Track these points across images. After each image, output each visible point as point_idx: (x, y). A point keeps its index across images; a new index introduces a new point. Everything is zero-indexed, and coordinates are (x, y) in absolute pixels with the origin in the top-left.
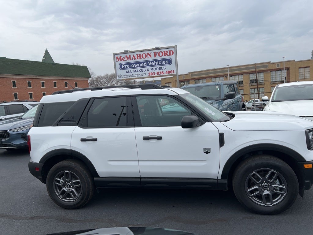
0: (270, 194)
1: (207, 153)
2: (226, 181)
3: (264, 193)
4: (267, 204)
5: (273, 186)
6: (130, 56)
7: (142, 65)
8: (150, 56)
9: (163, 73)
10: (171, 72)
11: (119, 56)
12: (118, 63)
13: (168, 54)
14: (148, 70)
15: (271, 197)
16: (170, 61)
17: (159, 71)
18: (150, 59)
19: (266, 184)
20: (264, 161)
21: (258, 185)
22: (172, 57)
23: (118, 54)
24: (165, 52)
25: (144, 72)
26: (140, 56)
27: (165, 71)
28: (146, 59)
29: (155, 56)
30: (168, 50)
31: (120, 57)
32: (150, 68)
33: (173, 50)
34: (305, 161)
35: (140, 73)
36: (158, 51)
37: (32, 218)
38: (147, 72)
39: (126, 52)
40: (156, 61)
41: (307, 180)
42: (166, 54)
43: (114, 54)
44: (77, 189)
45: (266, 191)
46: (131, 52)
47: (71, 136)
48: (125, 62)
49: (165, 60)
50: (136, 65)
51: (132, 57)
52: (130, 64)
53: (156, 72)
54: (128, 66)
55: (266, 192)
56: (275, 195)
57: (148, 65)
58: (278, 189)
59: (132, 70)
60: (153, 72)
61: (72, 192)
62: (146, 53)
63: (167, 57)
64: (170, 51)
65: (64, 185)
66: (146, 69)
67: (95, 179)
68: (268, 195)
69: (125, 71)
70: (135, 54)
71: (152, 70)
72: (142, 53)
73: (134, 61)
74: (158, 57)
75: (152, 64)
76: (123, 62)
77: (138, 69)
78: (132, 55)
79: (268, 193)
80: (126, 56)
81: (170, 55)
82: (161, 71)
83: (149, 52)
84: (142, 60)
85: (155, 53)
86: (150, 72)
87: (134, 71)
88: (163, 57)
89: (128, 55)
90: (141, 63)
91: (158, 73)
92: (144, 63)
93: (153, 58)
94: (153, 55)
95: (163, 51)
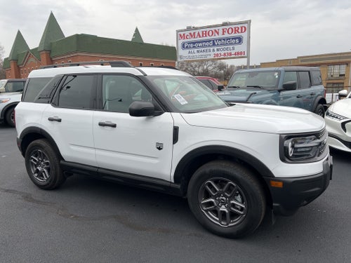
0: (227, 211)
1: (159, 149)
2: (179, 186)
3: (221, 209)
4: (223, 223)
5: (232, 202)
6: (194, 33)
7: (207, 43)
8: (218, 34)
9: (231, 54)
10: (241, 53)
11: (182, 33)
12: (181, 42)
13: (240, 30)
14: (214, 50)
15: (228, 216)
16: (240, 40)
17: (226, 52)
18: (217, 37)
19: (224, 198)
20: (221, 169)
21: (215, 197)
22: (244, 35)
23: (182, 31)
24: (235, 28)
25: (208, 53)
26: (205, 34)
27: (233, 52)
28: (213, 37)
29: (223, 34)
30: (239, 26)
31: (184, 34)
32: (215, 48)
33: (246, 25)
34: (273, 176)
35: (204, 53)
36: (227, 27)
37: (7, 191)
38: (212, 53)
39: (189, 29)
40: (224, 40)
41: (276, 203)
42: (236, 31)
43: (178, 31)
44: (48, 170)
45: (223, 206)
46: (196, 29)
47: (42, 114)
48: (188, 40)
49: (235, 39)
50: (200, 45)
51: (196, 34)
52: (194, 43)
53: (222, 53)
54: (192, 45)
55: (223, 208)
56: (233, 215)
57: (214, 44)
58: (239, 207)
59: (196, 50)
60: (219, 52)
61: (44, 172)
62: (213, 29)
63: (237, 35)
64: (242, 28)
65: (38, 164)
66: (212, 49)
67: (61, 162)
68: (224, 212)
69: (188, 50)
70: (200, 31)
71: (218, 50)
72: (208, 30)
73: (199, 39)
74: (226, 35)
75: (220, 42)
76: (186, 40)
77: (202, 49)
78: (197, 31)
79: (226, 210)
80: (190, 34)
81: (242, 32)
82: (229, 52)
83: (217, 29)
84: (208, 38)
85: (223, 29)
86: (216, 52)
87: (198, 52)
88: (233, 35)
89: (192, 32)
90: (206, 42)
91: (225, 54)
92: (209, 41)
93: (221, 36)
94: (221, 32)
95: (233, 27)
